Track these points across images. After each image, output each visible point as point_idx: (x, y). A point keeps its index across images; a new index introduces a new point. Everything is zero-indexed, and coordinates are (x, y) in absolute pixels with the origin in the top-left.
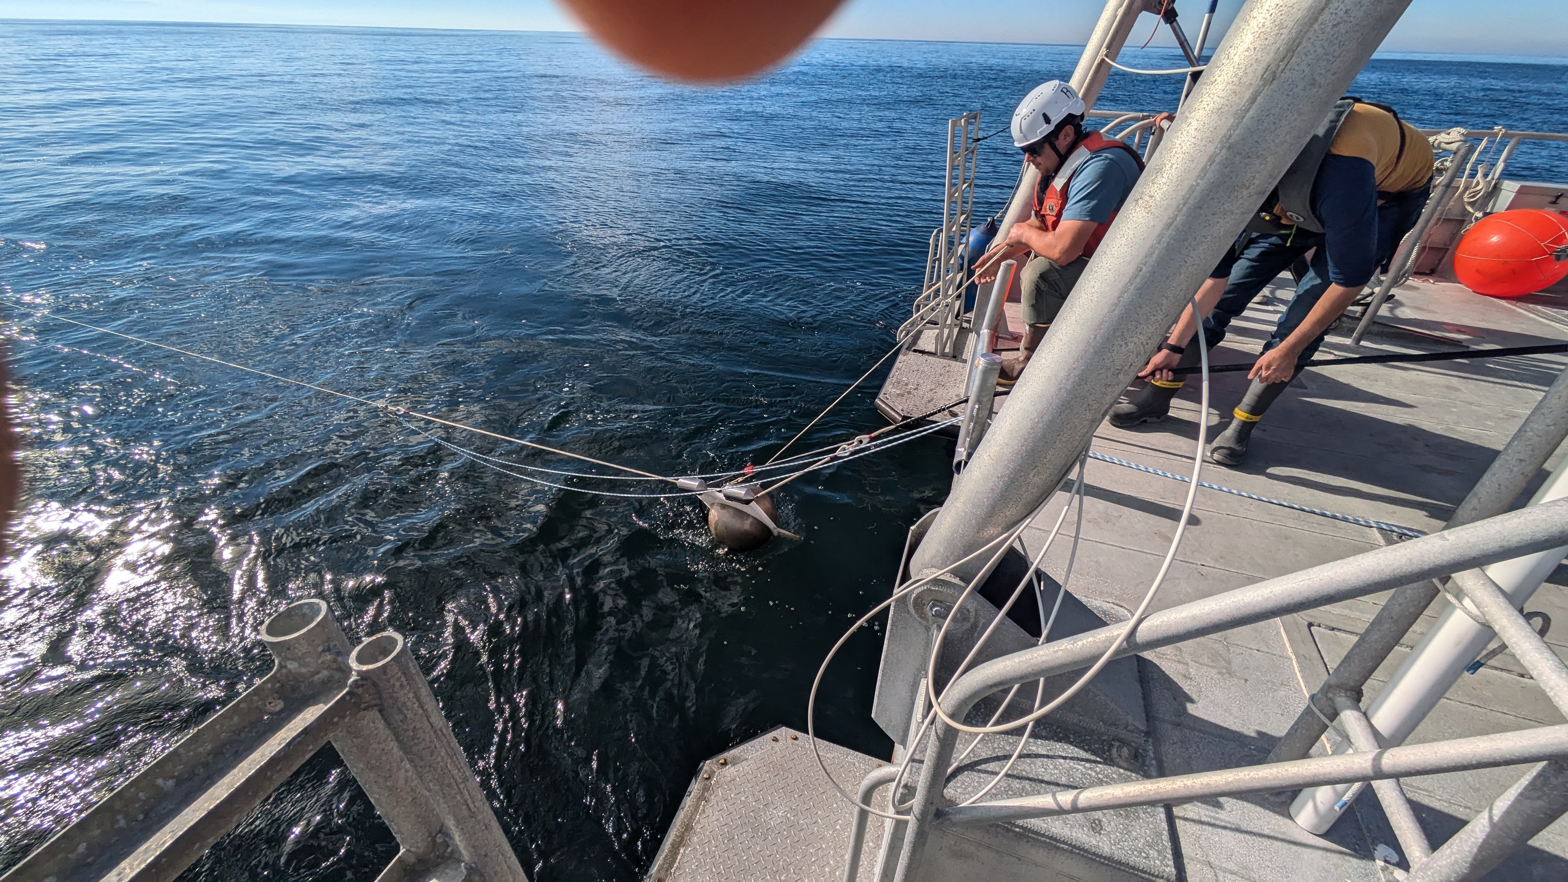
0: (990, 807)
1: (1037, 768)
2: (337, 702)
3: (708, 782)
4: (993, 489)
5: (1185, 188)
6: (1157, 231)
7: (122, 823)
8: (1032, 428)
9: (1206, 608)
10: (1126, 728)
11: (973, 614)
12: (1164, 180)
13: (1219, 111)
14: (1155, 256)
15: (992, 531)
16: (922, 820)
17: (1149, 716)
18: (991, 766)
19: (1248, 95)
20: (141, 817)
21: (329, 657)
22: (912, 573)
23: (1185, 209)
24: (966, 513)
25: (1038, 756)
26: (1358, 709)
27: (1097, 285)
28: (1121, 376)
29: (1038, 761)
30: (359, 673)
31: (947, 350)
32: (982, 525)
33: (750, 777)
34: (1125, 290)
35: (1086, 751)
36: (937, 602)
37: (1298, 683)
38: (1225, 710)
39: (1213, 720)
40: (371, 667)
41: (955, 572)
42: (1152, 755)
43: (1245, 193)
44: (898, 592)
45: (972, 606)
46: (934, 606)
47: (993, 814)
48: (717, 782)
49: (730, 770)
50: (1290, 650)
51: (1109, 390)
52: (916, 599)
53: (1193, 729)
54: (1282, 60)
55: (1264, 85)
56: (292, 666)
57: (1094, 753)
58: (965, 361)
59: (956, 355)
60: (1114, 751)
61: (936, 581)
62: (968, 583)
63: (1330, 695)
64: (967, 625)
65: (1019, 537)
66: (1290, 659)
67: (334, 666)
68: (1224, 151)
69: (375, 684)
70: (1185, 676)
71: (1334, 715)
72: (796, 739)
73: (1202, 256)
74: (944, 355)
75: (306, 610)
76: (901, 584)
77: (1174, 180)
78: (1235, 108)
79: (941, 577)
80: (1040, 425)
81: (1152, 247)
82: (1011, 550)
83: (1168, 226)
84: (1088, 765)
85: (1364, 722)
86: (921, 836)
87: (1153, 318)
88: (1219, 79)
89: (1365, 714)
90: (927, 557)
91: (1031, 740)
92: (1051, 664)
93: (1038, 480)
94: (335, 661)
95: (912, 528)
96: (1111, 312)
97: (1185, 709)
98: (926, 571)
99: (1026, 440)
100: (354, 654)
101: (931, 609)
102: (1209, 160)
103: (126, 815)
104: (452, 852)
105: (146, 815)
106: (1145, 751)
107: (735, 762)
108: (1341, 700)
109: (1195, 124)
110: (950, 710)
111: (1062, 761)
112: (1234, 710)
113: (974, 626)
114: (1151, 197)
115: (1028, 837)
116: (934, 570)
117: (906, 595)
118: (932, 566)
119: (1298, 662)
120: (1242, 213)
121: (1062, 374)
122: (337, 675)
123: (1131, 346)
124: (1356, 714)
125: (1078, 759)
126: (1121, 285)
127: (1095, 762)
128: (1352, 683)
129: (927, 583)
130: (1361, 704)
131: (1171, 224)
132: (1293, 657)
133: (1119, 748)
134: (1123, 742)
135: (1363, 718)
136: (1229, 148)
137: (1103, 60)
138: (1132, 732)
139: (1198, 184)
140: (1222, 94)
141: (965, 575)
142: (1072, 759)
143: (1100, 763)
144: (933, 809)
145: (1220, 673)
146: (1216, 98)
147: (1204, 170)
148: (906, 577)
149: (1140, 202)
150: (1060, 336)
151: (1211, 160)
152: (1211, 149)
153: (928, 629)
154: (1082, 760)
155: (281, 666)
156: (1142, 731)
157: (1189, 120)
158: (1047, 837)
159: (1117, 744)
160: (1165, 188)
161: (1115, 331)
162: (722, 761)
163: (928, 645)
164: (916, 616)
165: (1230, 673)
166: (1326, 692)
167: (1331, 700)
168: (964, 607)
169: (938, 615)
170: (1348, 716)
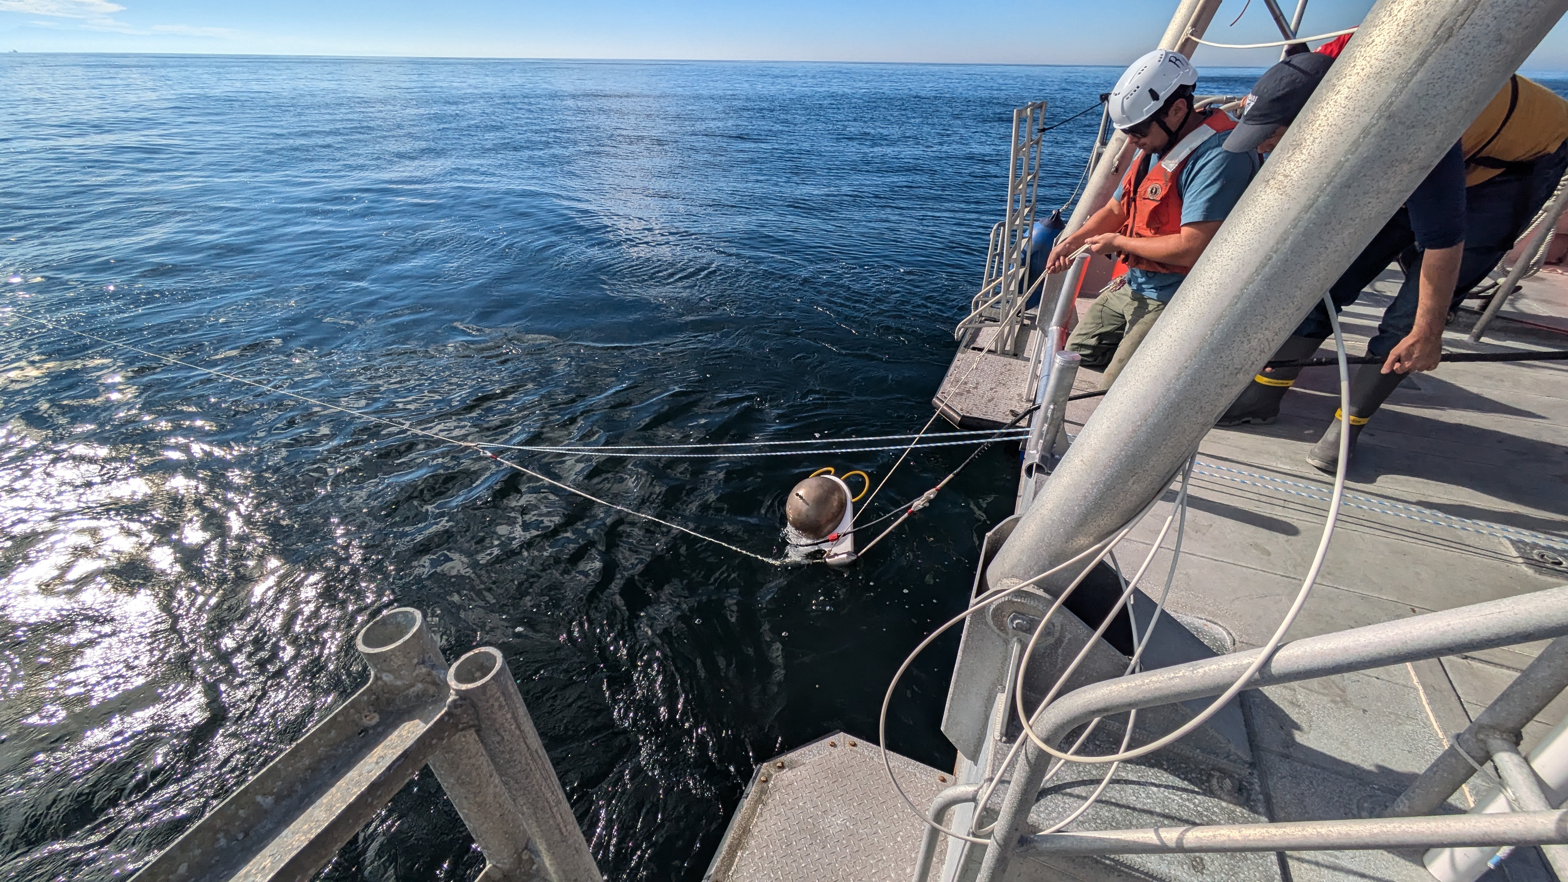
0: (1081, 838)
1: (1128, 795)
2: (436, 723)
3: (765, 785)
4: (1085, 497)
5: (1331, 164)
6: (1293, 214)
7: (223, 842)
8: (1134, 431)
9: (1362, 640)
10: (1227, 757)
11: (1058, 628)
12: (1303, 157)
13: (1378, 75)
14: (1289, 242)
15: (1082, 541)
16: (1004, 846)
17: (1253, 745)
18: (1077, 790)
19: (1415, 55)
20: (241, 836)
21: (424, 670)
22: (990, 582)
23: (1329, 189)
24: (1053, 521)
25: (1127, 782)
26: (1518, 753)
27: (1217, 275)
28: (1240, 376)
29: (1129, 788)
30: (458, 692)
31: (1008, 348)
32: (1071, 536)
33: (807, 782)
34: (1250, 281)
35: (1184, 779)
36: (1019, 614)
37: (1427, 717)
38: (1342, 743)
39: (1329, 753)
40: (470, 686)
41: (1039, 584)
42: (1257, 788)
43: (1406, 168)
44: (974, 604)
45: (1059, 622)
46: (1015, 618)
47: (1084, 845)
48: (774, 785)
49: (787, 774)
50: (1415, 680)
51: (1226, 390)
52: (994, 610)
53: (1304, 763)
54: (1462, 13)
55: (1438, 44)
56: (387, 678)
57: (1191, 781)
58: (1028, 360)
59: (1017, 353)
60: (1214, 781)
61: (1019, 593)
62: (1057, 598)
63: (1481, 736)
64: (1051, 640)
66: (1416, 689)
67: (429, 679)
68: (1382, 121)
69: (474, 705)
70: (1292, 703)
71: (1485, 758)
72: (855, 745)
73: (1347, 241)
74: (1004, 353)
75: (400, 619)
76: (977, 595)
77: (1317, 156)
78: (1398, 72)
79: (1025, 589)
80: (1144, 429)
81: (1286, 232)
82: (1102, 563)
83: (1307, 208)
84: (1185, 796)
85: (1526, 770)
86: (1002, 862)
87: (1283, 312)
88: (1377, 40)
89: (1526, 760)
90: (1007, 567)
92: (1166, 692)
93: (1137, 488)
94: (429, 674)
95: (988, 534)
96: (1232, 305)
97: (1293, 739)
98: (1005, 581)
99: (1126, 444)
100: (452, 670)
101: (1012, 621)
102: (1363, 131)
103: (227, 833)
104: (537, 870)
105: (246, 834)
106: (1251, 784)
107: (792, 766)
108: (1495, 742)
109: (1345, 91)
110: (1044, 735)
111: (1155, 789)
112: (1352, 744)
113: (1059, 642)
114: (1286, 176)
115: (1120, 871)
116: (1015, 580)
117: (984, 607)
118: (1013, 576)
119: (1426, 693)
120: (1400, 191)
121: (1172, 373)
122: (432, 690)
123: (1254, 343)
124: (1515, 758)
125: (1173, 788)
126: (1245, 276)
127: (1193, 792)
128: (1510, 725)
129: (1008, 595)
130: (1520, 748)
131: (1311, 206)
132: (1420, 688)
133: (1220, 781)
134: (1225, 773)
135: (1525, 765)
136: (1389, 117)
137: (1187, 40)
138: (1235, 762)
139: (1347, 160)
140: (1381, 56)
141: (1051, 588)
142: (1167, 787)
143: (1198, 793)
144: (1017, 836)
145: (1333, 701)
146: (1373, 61)
147: (1356, 144)
148: (982, 588)
149: (1272, 182)
150: (1170, 332)
151: (1365, 132)
152: (1366, 119)
153: (1006, 642)
154: (1178, 789)
155: (377, 678)
156: (1245, 762)
157: (1337, 88)
158: (1142, 872)
159: (1217, 774)
160: (1305, 165)
161: (1236, 325)
162: (779, 764)
163: (1006, 658)
164: (995, 628)
165: (1345, 702)
166: (1476, 733)
167: (1484, 742)
168: (1050, 621)
169: (1019, 628)
170: (1506, 760)
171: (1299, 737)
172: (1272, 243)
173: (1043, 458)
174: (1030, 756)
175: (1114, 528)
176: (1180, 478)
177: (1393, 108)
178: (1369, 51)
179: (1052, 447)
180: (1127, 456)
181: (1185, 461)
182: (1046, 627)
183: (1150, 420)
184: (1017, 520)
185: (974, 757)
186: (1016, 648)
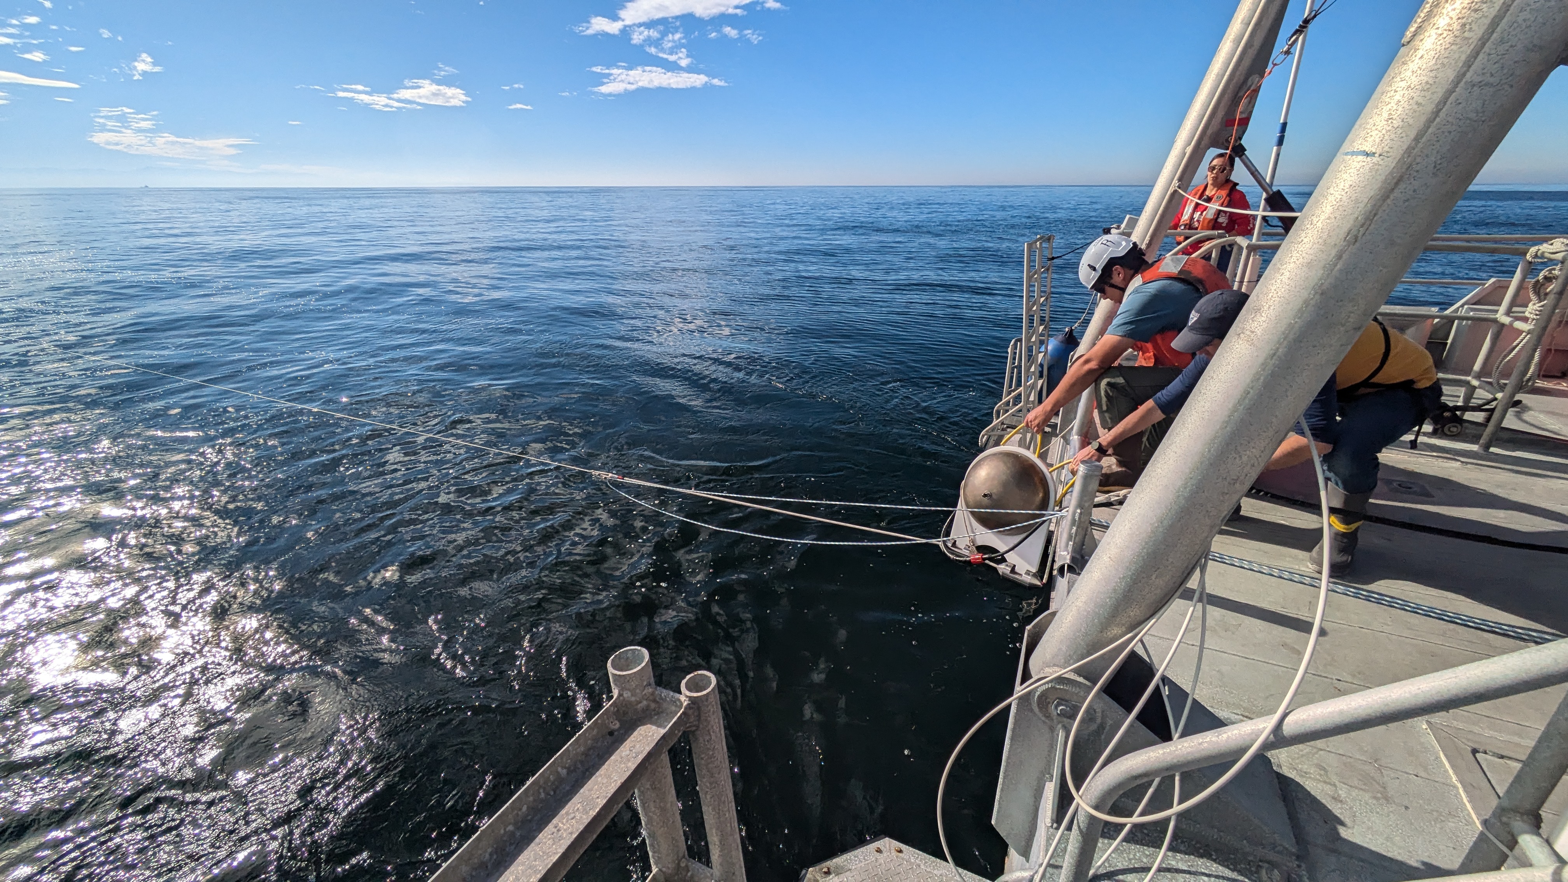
4: (1115, 590)
5: (1284, 325)
6: (1261, 360)
8: (1152, 532)
10: (1273, 848)
11: (1099, 715)
13: (1309, 265)
14: (1261, 381)
15: (1116, 631)
17: (1299, 838)
19: (1334, 252)
22: (1033, 673)
23: (1285, 342)
24: (1088, 612)
25: (1178, 871)
26: (1539, 835)
27: (1208, 405)
28: (1237, 485)
30: (690, 698)
32: (1106, 623)
34: (1235, 409)
35: (1233, 870)
36: (1062, 701)
37: (1469, 814)
38: (1387, 840)
39: (1374, 849)
41: (1077, 671)
42: (1306, 880)
44: (1020, 690)
45: (1098, 707)
46: (1058, 704)
49: (833, 880)
50: (1454, 778)
52: (1040, 697)
53: (1351, 858)
54: (1362, 226)
55: (1348, 245)
56: (627, 694)
57: (1241, 873)
60: (1264, 872)
61: (1060, 680)
62: (1095, 684)
63: (1504, 819)
64: (1093, 727)
65: (1141, 641)
66: (1455, 787)
68: (1318, 297)
69: (699, 708)
70: (1333, 798)
71: (1513, 843)
72: (900, 851)
76: (1022, 683)
77: (1273, 318)
79: (1066, 676)
80: (1161, 529)
81: (1257, 373)
82: (1135, 652)
83: (1271, 356)
85: (1546, 849)
88: (1305, 240)
89: (1549, 842)
90: (1048, 656)
91: (1170, 854)
93: (1160, 583)
95: (1028, 628)
96: (1223, 428)
97: (1338, 834)
98: (1047, 670)
99: (1146, 543)
100: (682, 685)
101: (1056, 708)
106: (1299, 876)
107: (839, 871)
108: (1517, 824)
110: (1094, 802)
111: (1206, 879)
112: (1397, 840)
113: (1102, 727)
114: (1253, 332)
116: (1056, 669)
117: (1029, 693)
118: (1054, 665)
119: (1465, 791)
121: (1179, 483)
123: (1245, 458)
124: (1536, 839)
126: (1230, 406)
128: (1527, 805)
129: (1051, 681)
130: (1541, 831)
131: (1274, 354)
132: (1459, 785)
133: (1268, 870)
134: (1273, 865)
135: (1545, 845)
136: (1322, 294)
137: (1175, 191)
138: (1281, 853)
139: (1296, 323)
140: (1311, 252)
141: (1090, 674)
145: (1375, 798)
147: (1301, 311)
148: (1026, 676)
149: (1242, 336)
151: (1306, 303)
152: (1305, 294)
153: (1052, 729)
155: (620, 695)
156: (1293, 854)
159: (1266, 865)
160: (1265, 325)
161: (1228, 445)
162: (825, 870)
163: (1052, 746)
164: (1040, 715)
165: (1387, 799)
166: (1500, 817)
167: (1507, 824)
168: (1090, 707)
169: (1063, 714)
170: (1528, 842)
171: (1343, 832)
172: (1248, 380)
173: (1073, 559)
174: (1081, 825)
175: (1142, 619)
176: (1197, 573)
177: (1324, 287)
178: (1301, 247)
179: (1082, 549)
180: (1148, 554)
181: (1200, 558)
182: (1087, 711)
183: (1166, 523)
184: (1054, 614)
185: (1025, 853)
186: (1061, 734)
